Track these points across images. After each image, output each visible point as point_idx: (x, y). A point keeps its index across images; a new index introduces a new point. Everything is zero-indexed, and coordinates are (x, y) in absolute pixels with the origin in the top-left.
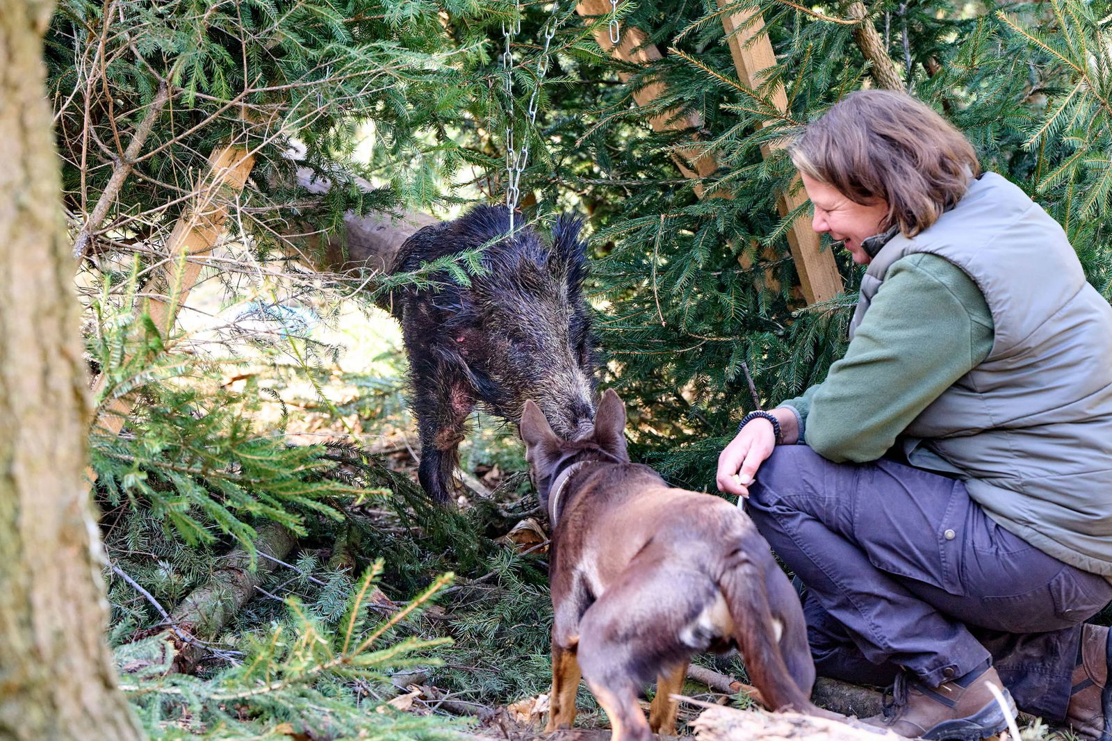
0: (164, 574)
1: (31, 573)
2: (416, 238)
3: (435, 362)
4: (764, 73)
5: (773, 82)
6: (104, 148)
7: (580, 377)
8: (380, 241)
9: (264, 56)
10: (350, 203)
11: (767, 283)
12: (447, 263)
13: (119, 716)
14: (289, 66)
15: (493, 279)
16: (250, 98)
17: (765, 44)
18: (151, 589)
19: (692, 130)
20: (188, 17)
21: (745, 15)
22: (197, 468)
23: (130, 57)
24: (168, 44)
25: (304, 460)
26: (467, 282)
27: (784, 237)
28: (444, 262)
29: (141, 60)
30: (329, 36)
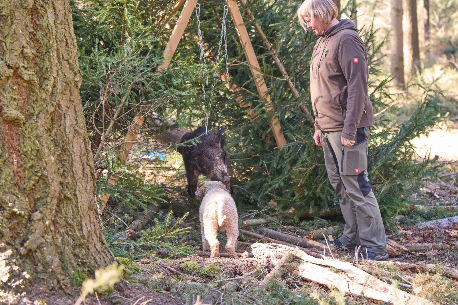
0: (126, 216)
1: (81, 217)
2: (185, 135)
3: (190, 164)
4: (265, 92)
5: (267, 94)
6: (109, 117)
7: (224, 166)
8: (177, 136)
9: (145, 93)
10: (167, 128)
11: (268, 142)
12: (191, 141)
13: (106, 251)
14: (151, 96)
15: (203, 144)
16: (142, 103)
17: (265, 86)
18: (124, 220)
19: (249, 107)
20: (126, 85)
21: (259, 79)
22: (132, 191)
23: (113, 95)
24: (122, 92)
25: (156, 188)
26: (196, 145)
27: (271, 131)
28: (190, 141)
29: (116, 96)
30: (160, 88)
